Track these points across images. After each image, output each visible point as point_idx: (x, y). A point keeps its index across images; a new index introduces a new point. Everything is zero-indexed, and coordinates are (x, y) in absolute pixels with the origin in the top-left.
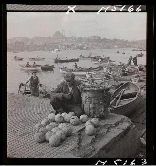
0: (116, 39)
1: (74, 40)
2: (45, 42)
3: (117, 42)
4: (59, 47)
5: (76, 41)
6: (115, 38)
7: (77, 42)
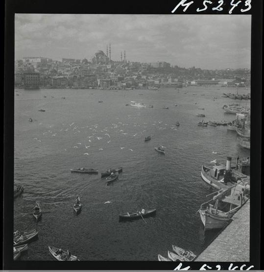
0: (196, 68)
1: (126, 68)
2: (76, 68)
3: (197, 74)
4: (97, 82)
5: (128, 69)
6: (194, 67)
7: (131, 71)
